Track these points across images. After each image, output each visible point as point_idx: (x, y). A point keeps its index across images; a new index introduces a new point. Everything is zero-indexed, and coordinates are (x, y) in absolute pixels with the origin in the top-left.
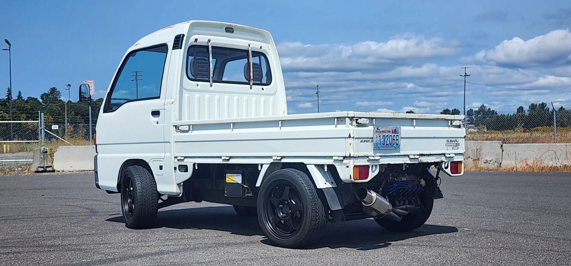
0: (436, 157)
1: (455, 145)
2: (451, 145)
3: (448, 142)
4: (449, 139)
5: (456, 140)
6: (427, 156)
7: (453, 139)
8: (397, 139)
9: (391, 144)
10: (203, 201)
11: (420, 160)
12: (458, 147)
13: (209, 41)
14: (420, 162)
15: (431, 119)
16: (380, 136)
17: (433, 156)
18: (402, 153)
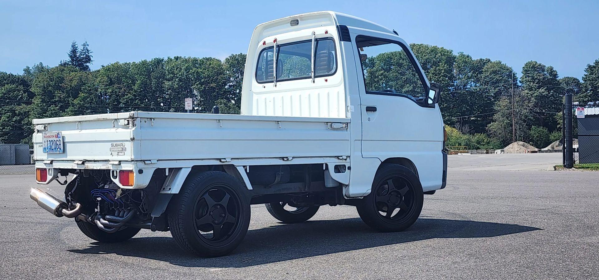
0: (103, 164)
1: (120, 149)
2: (116, 149)
3: (113, 146)
4: (114, 143)
5: (123, 144)
6: (94, 162)
7: (118, 143)
8: (60, 143)
9: (55, 149)
10: (338, 205)
11: (86, 166)
12: (124, 153)
13: (275, 41)
14: (86, 168)
15: (92, 121)
16: (47, 141)
17: (99, 162)
18: (69, 158)
